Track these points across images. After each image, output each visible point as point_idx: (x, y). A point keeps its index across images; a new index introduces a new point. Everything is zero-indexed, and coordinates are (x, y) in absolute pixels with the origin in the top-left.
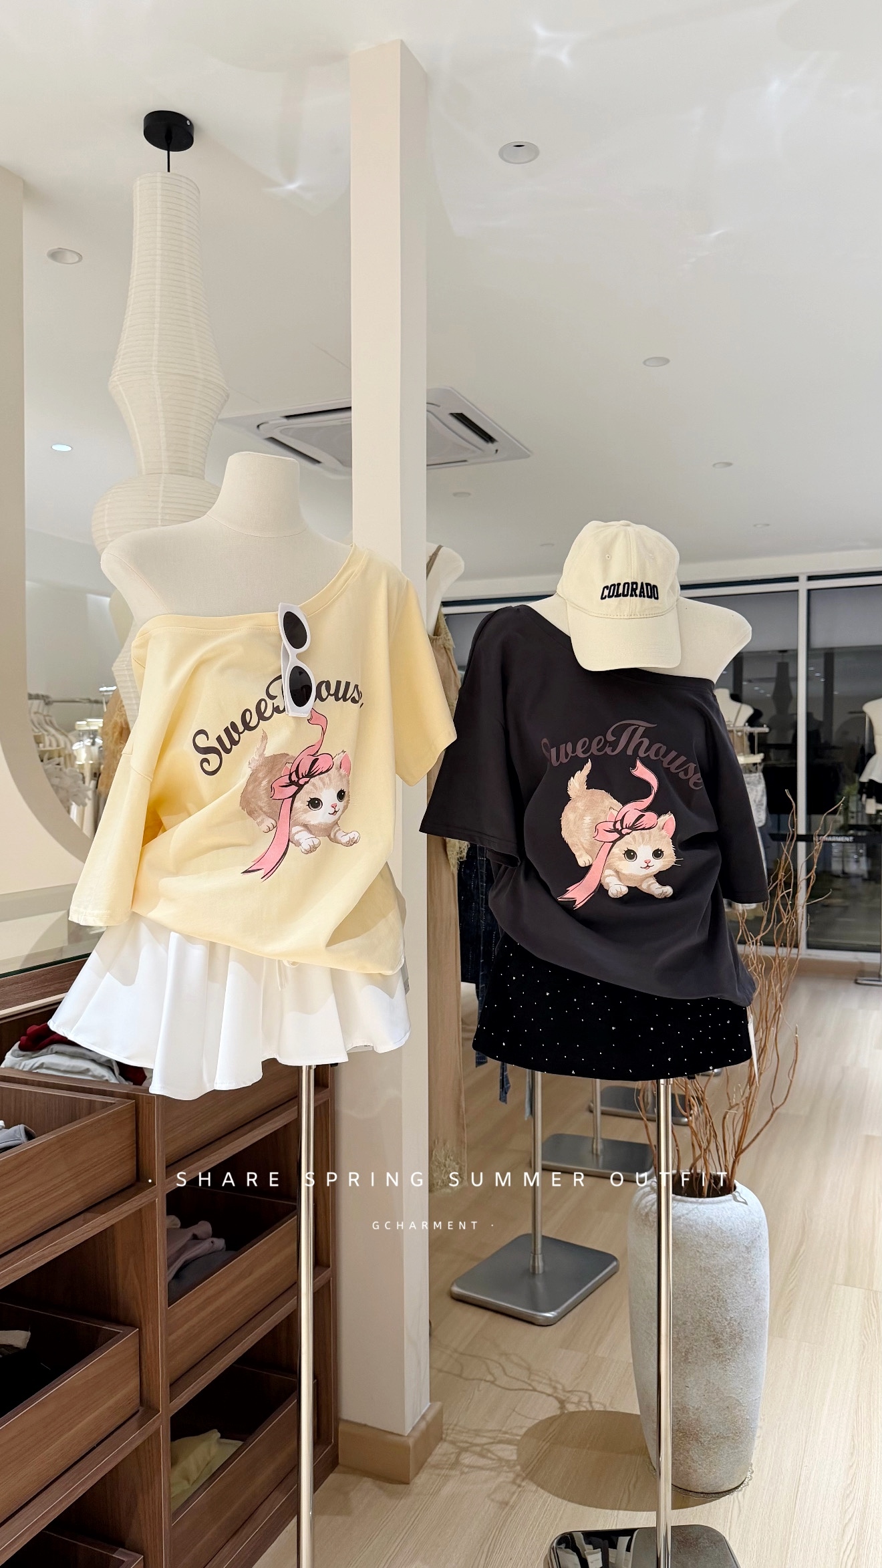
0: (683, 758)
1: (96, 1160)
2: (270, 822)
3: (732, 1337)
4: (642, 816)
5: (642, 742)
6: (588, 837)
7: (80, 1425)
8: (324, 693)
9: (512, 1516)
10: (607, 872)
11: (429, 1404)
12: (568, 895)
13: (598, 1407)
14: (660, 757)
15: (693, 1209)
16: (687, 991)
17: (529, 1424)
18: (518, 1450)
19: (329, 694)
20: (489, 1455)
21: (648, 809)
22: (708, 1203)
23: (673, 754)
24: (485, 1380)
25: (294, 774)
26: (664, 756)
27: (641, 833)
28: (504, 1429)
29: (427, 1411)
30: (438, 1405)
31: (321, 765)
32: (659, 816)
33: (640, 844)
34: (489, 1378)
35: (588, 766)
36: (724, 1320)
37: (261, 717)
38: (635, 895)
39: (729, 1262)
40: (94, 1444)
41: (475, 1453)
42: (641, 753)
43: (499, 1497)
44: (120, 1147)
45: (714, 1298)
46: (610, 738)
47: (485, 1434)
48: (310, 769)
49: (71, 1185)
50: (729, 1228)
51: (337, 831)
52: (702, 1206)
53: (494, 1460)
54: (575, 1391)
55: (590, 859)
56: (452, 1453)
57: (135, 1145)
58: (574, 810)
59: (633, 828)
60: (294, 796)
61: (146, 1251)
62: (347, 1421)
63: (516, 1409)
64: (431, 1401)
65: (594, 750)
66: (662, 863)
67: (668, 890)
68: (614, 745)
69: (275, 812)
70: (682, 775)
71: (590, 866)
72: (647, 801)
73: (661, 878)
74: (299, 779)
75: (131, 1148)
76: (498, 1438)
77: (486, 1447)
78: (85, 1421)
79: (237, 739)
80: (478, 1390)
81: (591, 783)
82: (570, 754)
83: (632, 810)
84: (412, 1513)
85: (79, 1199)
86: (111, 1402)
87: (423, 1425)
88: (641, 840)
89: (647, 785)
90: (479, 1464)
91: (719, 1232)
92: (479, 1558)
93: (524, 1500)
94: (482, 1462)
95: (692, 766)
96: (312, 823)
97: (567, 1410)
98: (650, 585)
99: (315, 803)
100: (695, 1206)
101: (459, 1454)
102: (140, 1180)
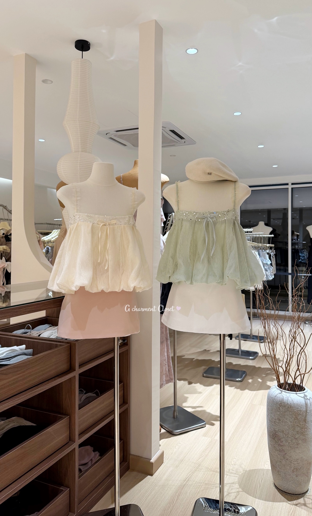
30: (162, 451)
40: (56, 450)
44: (65, 358)
57: (70, 358)
61: (72, 391)
62: (133, 455)
78: (53, 443)
86: (61, 438)
102: (71, 369)
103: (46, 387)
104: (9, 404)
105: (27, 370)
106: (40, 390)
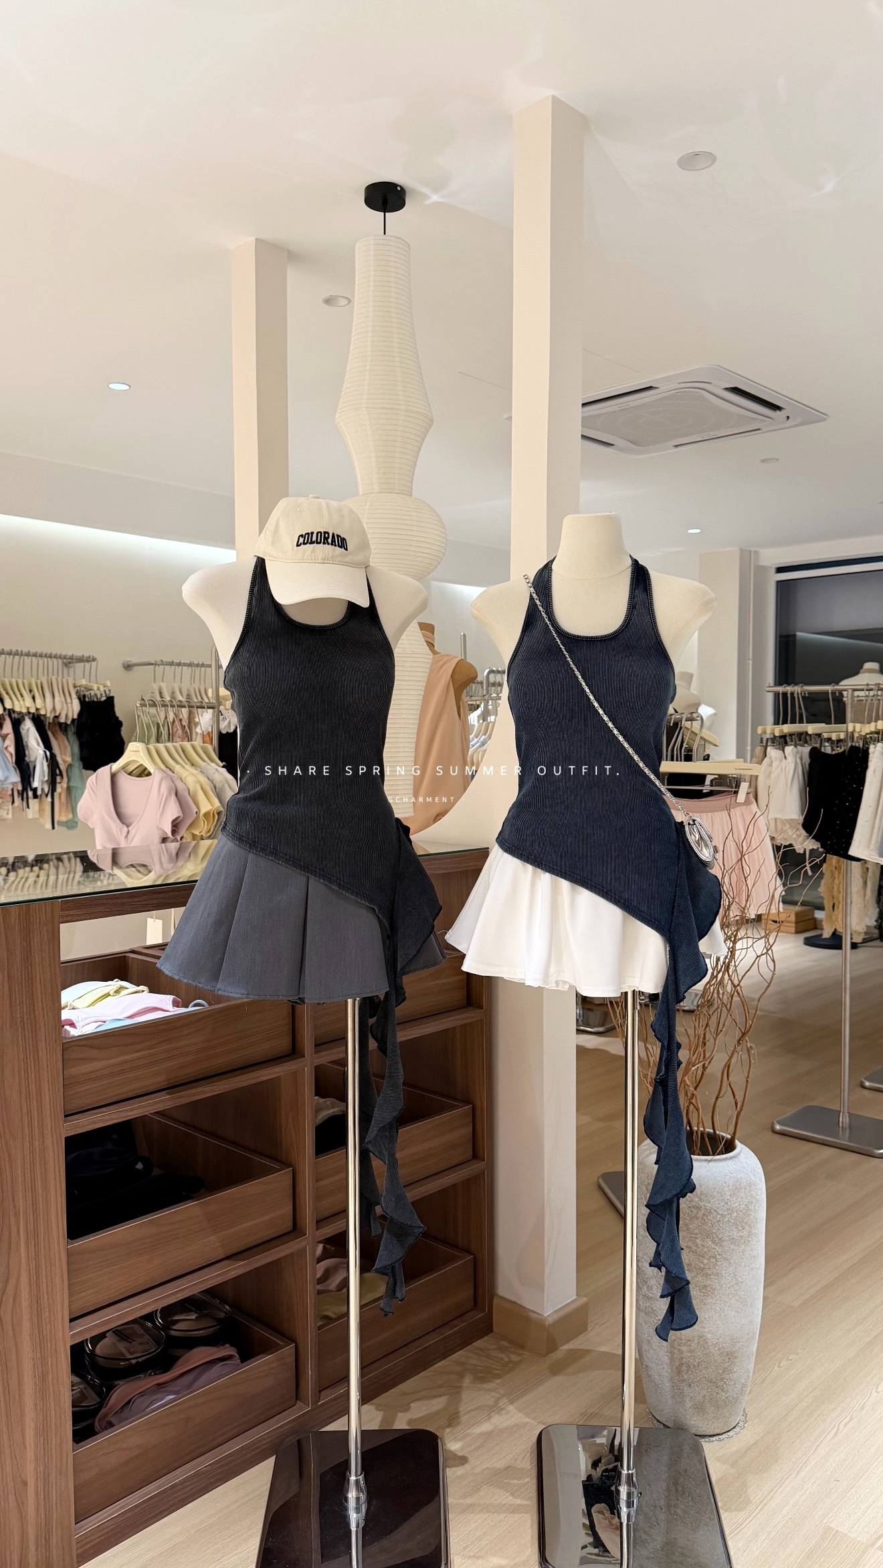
1: (256, 1030)
7: (237, 1228)
11: (576, 1297)
29: (572, 1301)
30: (585, 1300)
44: (278, 1024)
57: (291, 1025)
62: (503, 1298)
64: (577, 1295)
75: (286, 1026)
86: (266, 1218)
87: (564, 1312)
102: (294, 1052)
103: (212, 1088)
104: (105, 1118)
105: (159, 1043)
106: (195, 1094)
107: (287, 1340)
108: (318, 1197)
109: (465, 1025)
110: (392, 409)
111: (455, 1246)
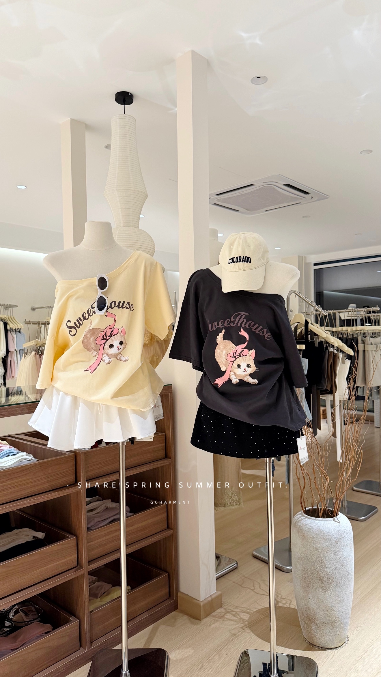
0: (261, 327)
1: (56, 473)
2: (96, 353)
3: (328, 580)
4: (243, 351)
5: (243, 321)
6: (225, 360)
7: (50, 566)
8: (113, 306)
9: (236, 639)
10: (232, 373)
11: (216, 591)
12: (216, 382)
13: (292, 606)
14: (251, 327)
15: (313, 522)
16: (265, 422)
17: (260, 608)
18: (250, 616)
19: (115, 306)
20: (237, 616)
21: (245, 348)
22: (320, 520)
23: (257, 325)
24: (250, 589)
25: (104, 336)
26: (253, 326)
27: (243, 358)
28: (248, 608)
29: (213, 594)
30: (219, 593)
31: (115, 332)
32: (249, 351)
33: (242, 362)
34: (253, 588)
35: (224, 331)
36: (324, 572)
37: (89, 315)
38: (242, 383)
39: (326, 546)
40: (56, 574)
41: (232, 614)
42: (243, 326)
43: (233, 632)
44: (67, 469)
45: (319, 561)
46: (232, 319)
47: (239, 608)
48: (111, 334)
49: (45, 480)
50: (327, 532)
51: (121, 356)
52: (317, 521)
53: (238, 618)
54: (286, 599)
55: (226, 368)
56: (223, 613)
57: (75, 470)
58: (219, 349)
59: (240, 356)
60: (105, 344)
62: (182, 593)
63: (257, 602)
65: (225, 325)
66: (251, 370)
67: (256, 381)
68: (233, 322)
69: (98, 349)
70: (261, 334)
71: (226, 371)
72: (245, 345)
73: (252, 375)
74: (107, 337)
75: (72, 471)
76: (244, 611)
77: (238, 613)
78: (51, 565)
79: (81, 323)
80: (246, 592)
81: (225, 338)
82: (217, 326)
83: (240, 348)
84: (197, 631)
85: (48, 486)
86: (63, 561)
87: (210, 599)
88: (242, 361)
89: (245, 338)
90: (231, 618)
91: (322, 533)
92: (214, 652)
93: (243, 635)
94: (233, 618)
95: (266, 330)
96: (110, 353)
97: (278, 605)
98: (247, 257)
99: (111, 346)
100: (314, 521)
101: (225, 614)
102: (76, 482)
107: (75, 618)
108: (89, 551)
109: (163, 466)
110: (128, 189)
111: (160, 569)
